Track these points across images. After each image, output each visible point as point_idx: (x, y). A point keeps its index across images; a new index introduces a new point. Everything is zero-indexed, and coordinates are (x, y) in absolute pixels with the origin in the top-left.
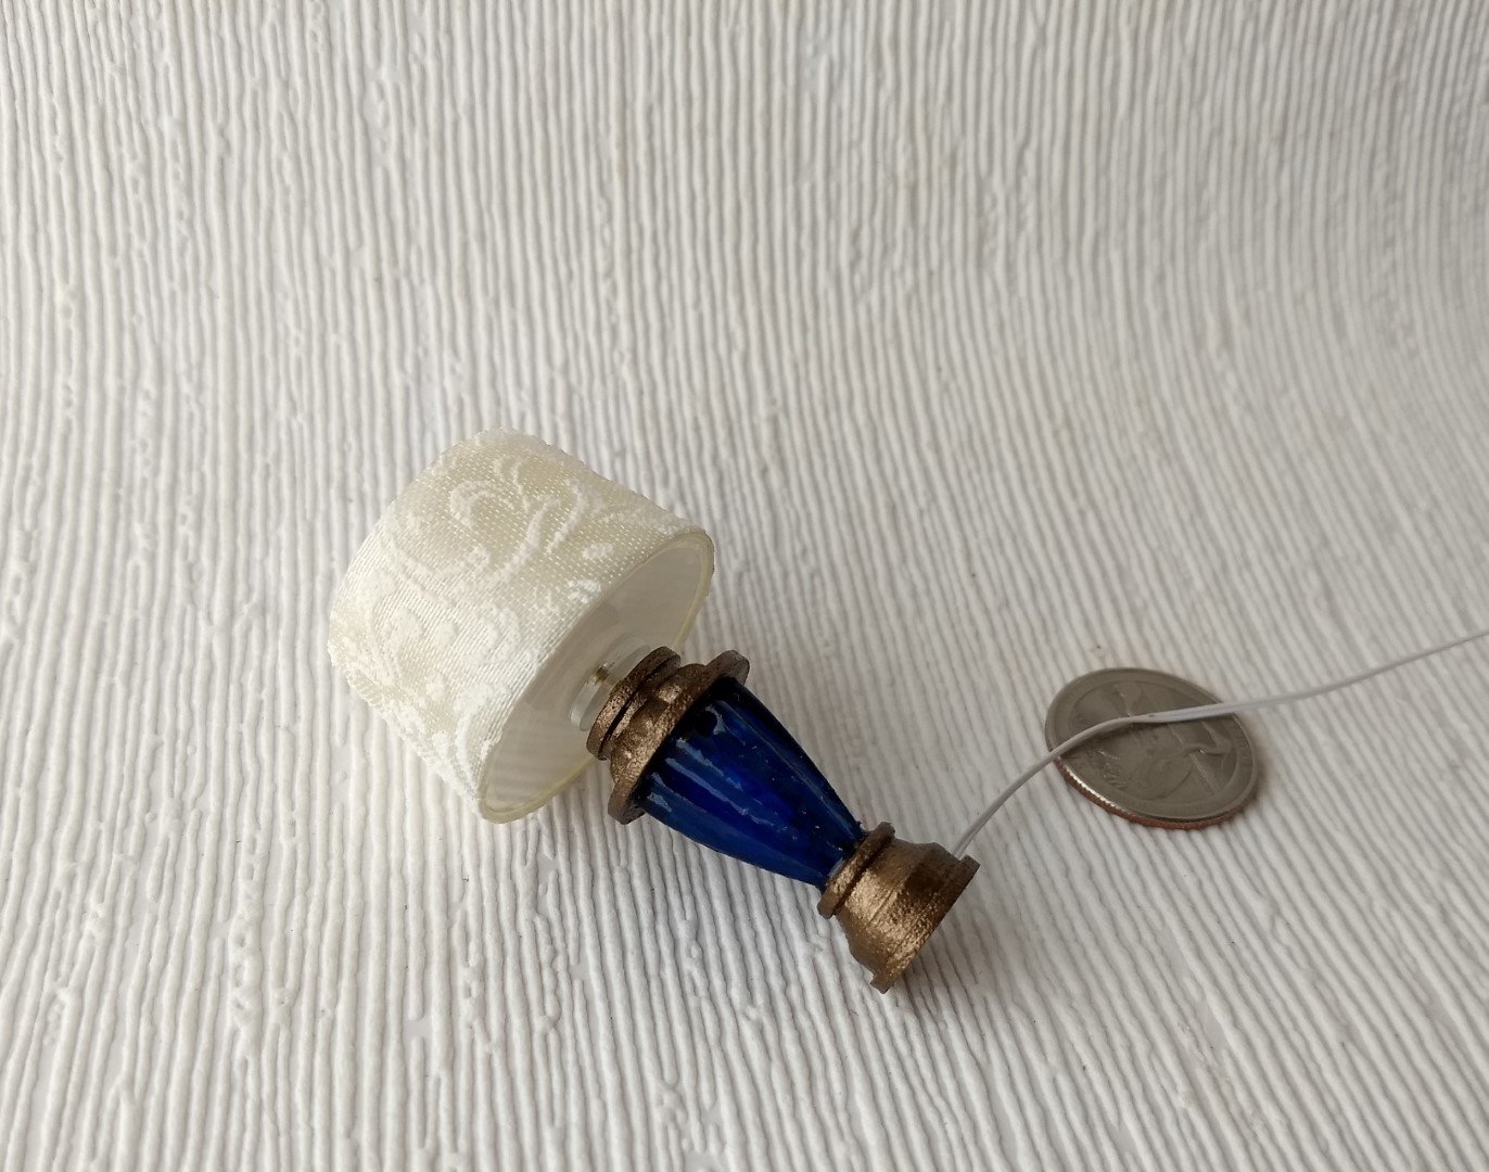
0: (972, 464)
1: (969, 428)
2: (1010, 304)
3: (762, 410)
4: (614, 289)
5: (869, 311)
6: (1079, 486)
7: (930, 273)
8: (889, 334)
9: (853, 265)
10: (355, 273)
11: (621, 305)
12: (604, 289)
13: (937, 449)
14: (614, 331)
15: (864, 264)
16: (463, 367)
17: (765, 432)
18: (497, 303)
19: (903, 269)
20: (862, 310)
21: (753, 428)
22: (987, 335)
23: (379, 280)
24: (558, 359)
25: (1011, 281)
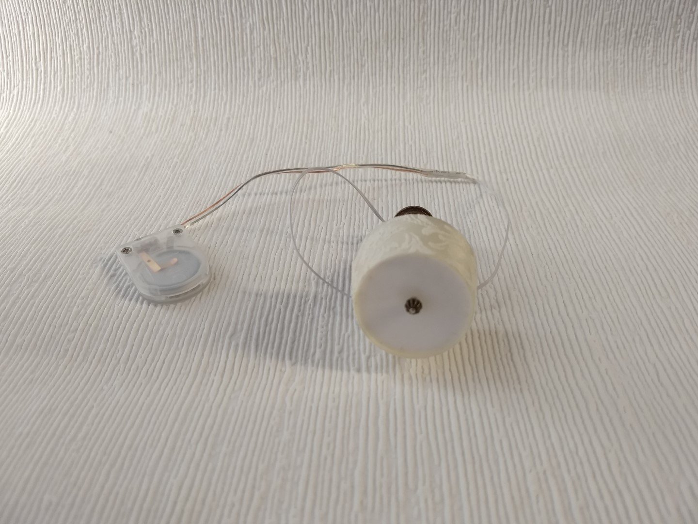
0: (280, 130)
1: (283, 122)
2: (304, 90)
3: (226, 116)
4: (193, 86)
5: (263, 91)
6: (308, 137)
7: (281, 82)
8: (267, 98)
9: (259, 79)
10: (128, 83)
11: (194, 89)
12: (190, 85)
13: (272, 127)
14: (191, 96)
15: (262, 79)
16: (150, 105)
17: (225, 121)
18: (162, 89)
19: (273, 81)
20: (261, 91)
21: (222, 120)
22: (296, 99)
23: (133, 85)
24: (175, 103)
25: (304, 84)
